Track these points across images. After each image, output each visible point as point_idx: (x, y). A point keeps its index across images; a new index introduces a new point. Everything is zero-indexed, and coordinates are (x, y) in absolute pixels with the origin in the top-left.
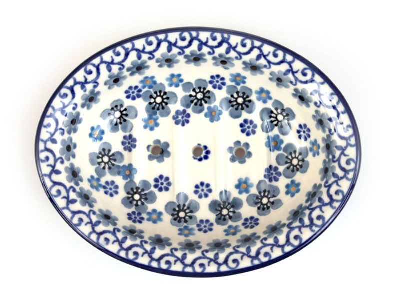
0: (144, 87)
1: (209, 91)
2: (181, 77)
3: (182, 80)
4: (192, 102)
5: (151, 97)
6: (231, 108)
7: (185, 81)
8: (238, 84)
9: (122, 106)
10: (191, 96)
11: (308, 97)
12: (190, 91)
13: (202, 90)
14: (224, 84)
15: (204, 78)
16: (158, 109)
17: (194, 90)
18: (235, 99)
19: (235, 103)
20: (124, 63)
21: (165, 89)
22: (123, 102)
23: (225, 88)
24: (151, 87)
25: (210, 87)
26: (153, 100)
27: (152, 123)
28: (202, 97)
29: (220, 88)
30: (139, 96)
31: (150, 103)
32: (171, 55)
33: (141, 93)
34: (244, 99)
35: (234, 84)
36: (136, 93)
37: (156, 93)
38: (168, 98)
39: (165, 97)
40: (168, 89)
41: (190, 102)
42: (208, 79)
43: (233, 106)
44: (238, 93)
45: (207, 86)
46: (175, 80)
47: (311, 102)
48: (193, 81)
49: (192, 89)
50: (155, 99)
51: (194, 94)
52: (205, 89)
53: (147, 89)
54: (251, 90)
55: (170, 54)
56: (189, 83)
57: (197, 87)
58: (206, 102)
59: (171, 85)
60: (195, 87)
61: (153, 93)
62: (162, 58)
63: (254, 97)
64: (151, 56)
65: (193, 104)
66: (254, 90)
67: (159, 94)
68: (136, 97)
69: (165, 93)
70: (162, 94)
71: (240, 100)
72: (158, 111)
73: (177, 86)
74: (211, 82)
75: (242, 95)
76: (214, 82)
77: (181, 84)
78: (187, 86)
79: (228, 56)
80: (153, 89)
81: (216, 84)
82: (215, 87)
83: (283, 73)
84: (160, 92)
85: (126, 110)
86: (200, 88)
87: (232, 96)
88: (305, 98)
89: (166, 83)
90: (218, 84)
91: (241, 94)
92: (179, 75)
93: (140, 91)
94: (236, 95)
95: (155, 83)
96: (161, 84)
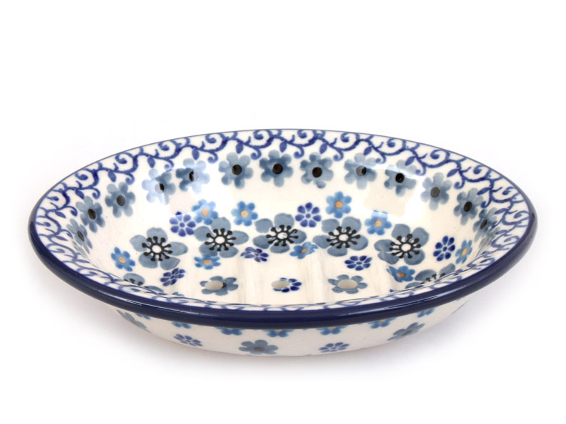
0: (199, 220)
1: (295, 231)
2: (255, 211)
3: (255, 216)
4: (271, 242)
5: (209, 235)
6: (330, 247)
7: (260, 217)
8: (339, 215)
9: (163, 240)
10: (269, 236)
11: (445, 183)
12: (267, 231)
13: (285, 229)
14: (318, 219)
15: (287, 212)
16: (219, 250)
17: (273, 229)
18: (335, 237)
19: (336, 241)
20: (173, 160)
21: (230, 228)
22: (166, 235)
23: (319, 225)
24: (209, 222)
25: (297, 225)
26: (210, 240)
27: (209, 263)
28: (286, 237)
29: (312, 225)
30: (190, 232)
31: (207, 243)
32: (242, 158)
33: (194, 229)
34: (350, 236)
35: (332, 216)
36: (186, 227)
37: (216, 231)
38: (234, 239)
39: (229, 237)
40: (234, 228)
41: (267, 243)
42: (294, 213)
43: (333, 244)
44: (339, 229)
45: (293, 223)
46: (245, 214)
47: (449, 188)
48: (272, 218)
49: (270, 229)
50: (214, 238)
51: (273, 234)
52: (289, 227)
53: (202, 224)
54: (358, 221)
55: (240, 156)
56: (266, 221)
57: (278, 226)
58: (292, 242)
59: (239, 223)
60: (274, 225)
61: (212, 231)
62: (228, 162)
63: (363, 231)
64: (213, 157)
65: (272, 245)
66: (363, 221)
67: (220, 233)
68: (186, 232)
69: (230, 233)
70: (225, 233)
71: (344, 238)
72: (219, 253)
73: (248, 224)
74: (298, 218)
75: (346, 231)
76: (303, 217)
77: (253, 221)
78: (263, 224)
79: (323, 156)
80: (212, 227)
81: (306, 221)
82: (304, 225)
83: (404, 163)
84: (223, 230)
85: (169, 246)
86: (282, 227)
87: (331, 234)
88: (439, 188)
89: (232, 219)
90: (309, 220)
91: (344, 230)
92: (252, 206)
93: (192, 225)
94: (336, 232)
95: (215, 215)
96: (224, 219)
